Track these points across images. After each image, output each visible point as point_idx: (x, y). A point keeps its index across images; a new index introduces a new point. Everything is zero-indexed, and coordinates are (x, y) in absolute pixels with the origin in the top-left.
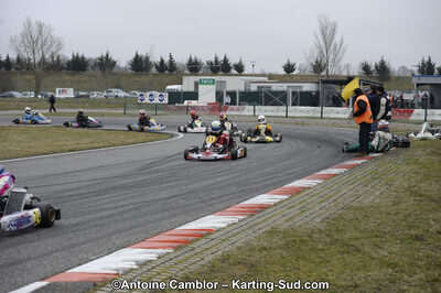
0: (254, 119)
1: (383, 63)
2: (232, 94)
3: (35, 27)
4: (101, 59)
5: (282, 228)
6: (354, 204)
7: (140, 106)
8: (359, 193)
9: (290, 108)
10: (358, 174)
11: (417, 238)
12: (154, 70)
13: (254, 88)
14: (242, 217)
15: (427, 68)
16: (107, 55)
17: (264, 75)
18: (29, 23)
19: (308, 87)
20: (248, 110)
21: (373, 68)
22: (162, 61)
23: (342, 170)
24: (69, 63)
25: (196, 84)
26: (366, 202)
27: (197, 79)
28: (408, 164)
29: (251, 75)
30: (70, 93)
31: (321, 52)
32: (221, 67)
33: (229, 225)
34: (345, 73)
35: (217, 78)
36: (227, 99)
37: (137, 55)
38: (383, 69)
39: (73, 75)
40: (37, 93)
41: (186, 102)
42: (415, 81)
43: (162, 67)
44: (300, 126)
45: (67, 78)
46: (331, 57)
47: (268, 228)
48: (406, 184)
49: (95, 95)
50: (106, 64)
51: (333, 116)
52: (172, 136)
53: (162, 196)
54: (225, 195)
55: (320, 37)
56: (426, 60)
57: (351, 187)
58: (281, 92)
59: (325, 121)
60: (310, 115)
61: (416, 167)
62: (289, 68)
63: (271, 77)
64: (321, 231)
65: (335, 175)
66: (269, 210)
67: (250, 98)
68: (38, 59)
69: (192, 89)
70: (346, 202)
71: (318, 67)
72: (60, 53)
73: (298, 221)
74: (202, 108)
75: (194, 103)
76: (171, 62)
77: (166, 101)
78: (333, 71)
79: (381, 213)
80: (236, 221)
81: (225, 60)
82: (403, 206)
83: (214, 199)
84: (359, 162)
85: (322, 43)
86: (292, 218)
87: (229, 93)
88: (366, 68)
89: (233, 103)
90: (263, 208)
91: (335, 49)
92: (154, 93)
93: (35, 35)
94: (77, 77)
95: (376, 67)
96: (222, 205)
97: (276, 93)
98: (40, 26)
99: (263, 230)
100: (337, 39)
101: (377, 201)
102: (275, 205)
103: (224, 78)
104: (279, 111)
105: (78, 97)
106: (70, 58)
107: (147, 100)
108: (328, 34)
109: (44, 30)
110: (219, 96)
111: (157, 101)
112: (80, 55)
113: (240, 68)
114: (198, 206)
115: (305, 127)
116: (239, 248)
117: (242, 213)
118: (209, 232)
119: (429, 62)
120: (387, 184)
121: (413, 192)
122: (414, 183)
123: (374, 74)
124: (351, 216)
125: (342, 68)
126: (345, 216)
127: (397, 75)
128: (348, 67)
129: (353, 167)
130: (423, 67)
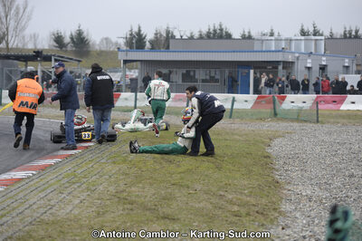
1: (80, 33)
6: (45, 217)
8: (52, 203)
10: (50, 177)
15: (136, 41)
21: (67, 40)
23: (30, 173)
26: (62, 214)
28: (114, 163)
34: (30, 46)
38: (80, 41)
42: (122, 57)
46: (12, 24)
48: (112, 189)
56: (135, 30)
57: (42, 195)
61: (124, 167)
65: (20, 180)
70: (35, 215)
79: (81, 227)
82: (109, 217)
84: (52, 162)
88: (59, 40)
91: (17, 13)
95: (72, 39)
101: (76, 212)
119: (139, 34)
120: (88, 189)
121: (121, 198)
122: (122, 187)
123: (69, 48)
124: (42, 233)
125: (27, 39)
126: (34, 234)
127: (97, 48)
128: (35, 37)
129: (44, 168)
130: (131, 39)
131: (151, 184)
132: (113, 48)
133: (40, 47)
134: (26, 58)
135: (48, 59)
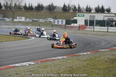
4: (49, 6)
12: (72, 11)
22: (75, 7)
24: (36, 7)
30: (23, 19)
37: (65, 5)
41: (72, 24)
45: (35, 13)
50: (51, 8)
67: (101, 23)
75: (75, 25)
76: (79, 8)
77: (64, 23)
81: (102, 7)
92: (59, 20)
94: (39, 13)
105: (33, 21)
107: (56, 23)
111: (60, 23)
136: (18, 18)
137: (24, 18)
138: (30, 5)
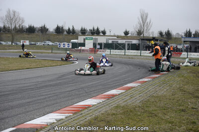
0: (110, 55)
1: (168, 31)
2: (100, 44)
3: (12, 13)
4: (42, 28)
5: (122, 105)
6: (154, 95)
7: (59, 49)
8: (157, 90)
9: (126, 51)
10: (157, 81)
11: (183, 110)
12: (65, 33)
13: (110, 42)
14: (104, 100)
15: (188, 34)
16: (44, 26)
17: (115, 36)
18: (9, 10)
19: (135, 42)
20: (107, 52)
21: (164, 34)
22: (69, 29)
23: (149, 79)
24: (27, 29)
25: (84, 40)
26: (160, 94)
27: (85, 37)
28: (179, 77)
29: (109, 36)
31: (141, 26)
32: (96, 32)
33: (98, 104)
34: (151, 36)
35: (94, 37)
36: (98, 47)
37: (58, 26)
38: (168, 34)
39: (29, 35)
40: (12, 42)
41: (79, 48)
42: (183, 40)
43: (69, 32)
44: (130, 59)
45: (26, 36)
46: (145, 28)
47: (116, 105)
48: (178, 86)
49: (39, 44)
50: (44, 30)
51: (146, 55)
52: (73, 63)
53: (68, 90)
54: (97, 90)
55: (141, 19)
56: (188, 30)
57: (153, 87)
58: (122, 44)
59: (142, 57)
60: (135, 54)
61: (182, 78)
62: (126, 33)
63: (118, 37)
64: (139, 107)
65: (146, 81)
66: (116, 97)
67: (108, 46)
68: (13, 27)
69: (82, 42)
70: (151, 94)
71: (139, 33)
72: (23, 24)
73: (129, 102)
74: (87, 50)
75: (83, 48)
76: (73, 29)
77: (71, 47)
78: (146, 35)
79: (167, 99)
80: (101, 101)
81: (98, 29)
82: (176, 96)
83: (91, 91)
84: (157, 76)
85: (141, 22)
86: (126, 101)
87: (99, 44)
88: (161, 33)
89: (101, 48)
90: (113, 96)
91: (147, 25)
92: (65, 43)
93: (12, 16)
94: (31, 36)
96: (95, 95)
97: (120, 44)
98: (14, 12)
99: (114, 106)
100: (148, 20)
101: (165, 93)
102: (119, 94)
103: (97, 37)
104: (121, 52)
105: (31, 44)
106: (28, 27)
107: (62, 46)
108: (144, 18)
109: (16, 14)
110: (95, 45)
111: (66, 47)
112: (32, 26)
113: (104, 33)
114: (84, 94)
115: (133, 60)
116: (103, 114)
117: (104, 98)
118: (89, 106)
119: (189, 31)
120: (169, 86)
121: (181, 90)
122: (182, 86)
123: (164, 36)
124: (153, 100)
125: (150, 33)
126: (150, 100)
127: (174, 37)
128: (153, 33)
129: (154, 78)
130: (187, 34)
131: (192, 85)
132: (180, 37)
133: (154, 36)
134: (150, 40)
135: (157, 40)
136: (21, 41)
137: (28, 41)
138: (21, 27)
